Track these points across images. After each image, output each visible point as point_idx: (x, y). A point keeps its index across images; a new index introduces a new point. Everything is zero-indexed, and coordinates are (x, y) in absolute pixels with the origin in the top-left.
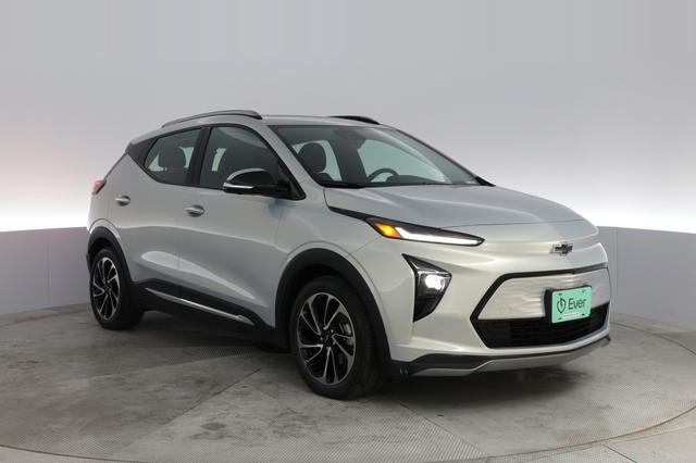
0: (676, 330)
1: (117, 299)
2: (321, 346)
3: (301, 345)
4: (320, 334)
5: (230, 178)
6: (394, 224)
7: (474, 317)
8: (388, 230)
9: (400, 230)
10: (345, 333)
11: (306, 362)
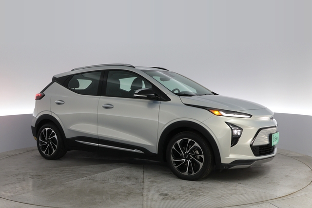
0: (298, 155)
1: (56, 146)
2: (185, 160)
3: (173, 160)
4: (183, 155)
5: (136, 92)
6: (219, 110)
7: (251, 145)
8: (216, 113)
9: (222, 112)
10: (196, 154)
11: (176, 167)
